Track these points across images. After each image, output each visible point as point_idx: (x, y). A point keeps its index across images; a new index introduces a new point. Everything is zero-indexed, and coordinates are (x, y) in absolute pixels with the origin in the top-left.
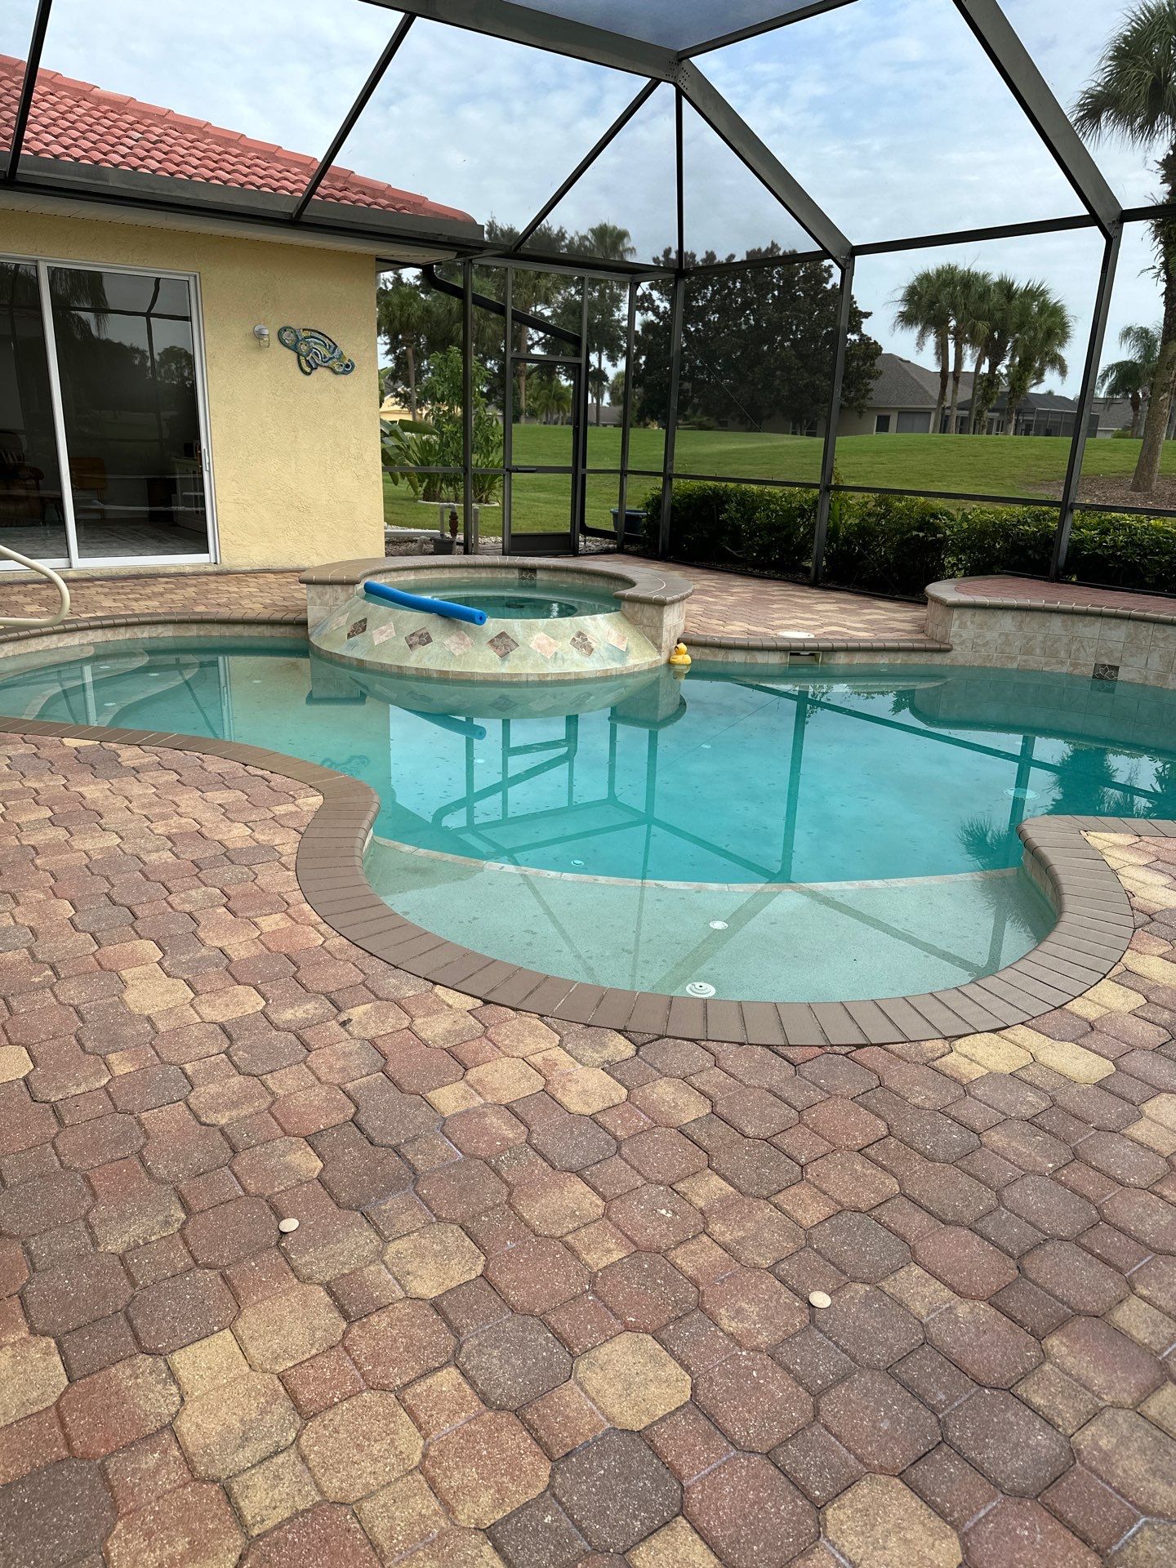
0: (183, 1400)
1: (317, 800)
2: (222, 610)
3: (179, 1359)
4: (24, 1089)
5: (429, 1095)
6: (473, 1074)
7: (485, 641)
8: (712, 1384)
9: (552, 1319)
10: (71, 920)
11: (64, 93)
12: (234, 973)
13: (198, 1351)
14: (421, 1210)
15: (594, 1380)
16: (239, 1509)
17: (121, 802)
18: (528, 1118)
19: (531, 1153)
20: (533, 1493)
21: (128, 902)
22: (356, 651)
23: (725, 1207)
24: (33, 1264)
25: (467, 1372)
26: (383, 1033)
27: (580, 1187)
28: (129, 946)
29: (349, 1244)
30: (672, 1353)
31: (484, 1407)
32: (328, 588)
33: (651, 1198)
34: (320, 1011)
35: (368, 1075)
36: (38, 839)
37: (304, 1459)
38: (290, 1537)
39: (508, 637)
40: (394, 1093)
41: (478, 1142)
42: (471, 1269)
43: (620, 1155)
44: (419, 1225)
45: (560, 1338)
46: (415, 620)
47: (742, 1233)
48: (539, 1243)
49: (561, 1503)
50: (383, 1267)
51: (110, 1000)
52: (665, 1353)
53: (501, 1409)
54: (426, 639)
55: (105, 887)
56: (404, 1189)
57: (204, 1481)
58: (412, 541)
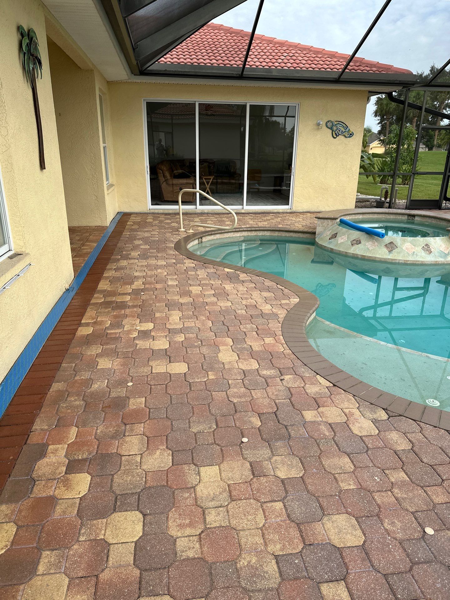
0: (200, 481)
1: (297, 300)
2: (287, 227)
3: (202, 469)
4: (184, 376)
5: (303, 412)
6: (321, 409)
7: (383, 244)
8: (372, 543)
9: (321, 500)
10: (210, 327)
11: (265, 42)
12: (252, 355)
13: (208, 469)
14: (288, 449)
15: (329, 525)
16: (205, 518)
17: (235, 292)
18: (336, 430)
19: (333, 442)
20: (295, 551)
21: (228, 325)
22: (331, 245)
23: (402, 485)
24: (172, 428)
25: (286, 506)
26: (294, 386)
27: (347, 459)
28: (224, 339)
29: (261, 452)
30: (361, 527)
31: (288, 519)
32: (326, 221)
33: (373, 471)
34: (275, 374)
35: (284, 399)
36: (208, 300)
37: (228, 512)
38: (217, 532)
39: (394, 244)
40: (291, 408)
41: (315, 433)
42: (298, 474)
43: (367, 454)
44: (286, 454)
45: (321, 507)
46: (356, 234)
47: (406, 496)
48: (325, 473)
49: (303, 558)
50: (270, 463)
51: (214, 355)
52: (358, 526)
53: (293, 521)
54: (358, 242)
55: (223, 319)
56: (285, 440)
57: (199, 507)
58: (368, 201)
